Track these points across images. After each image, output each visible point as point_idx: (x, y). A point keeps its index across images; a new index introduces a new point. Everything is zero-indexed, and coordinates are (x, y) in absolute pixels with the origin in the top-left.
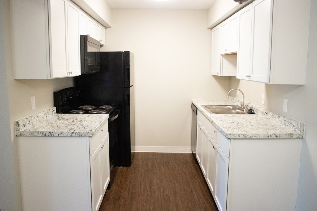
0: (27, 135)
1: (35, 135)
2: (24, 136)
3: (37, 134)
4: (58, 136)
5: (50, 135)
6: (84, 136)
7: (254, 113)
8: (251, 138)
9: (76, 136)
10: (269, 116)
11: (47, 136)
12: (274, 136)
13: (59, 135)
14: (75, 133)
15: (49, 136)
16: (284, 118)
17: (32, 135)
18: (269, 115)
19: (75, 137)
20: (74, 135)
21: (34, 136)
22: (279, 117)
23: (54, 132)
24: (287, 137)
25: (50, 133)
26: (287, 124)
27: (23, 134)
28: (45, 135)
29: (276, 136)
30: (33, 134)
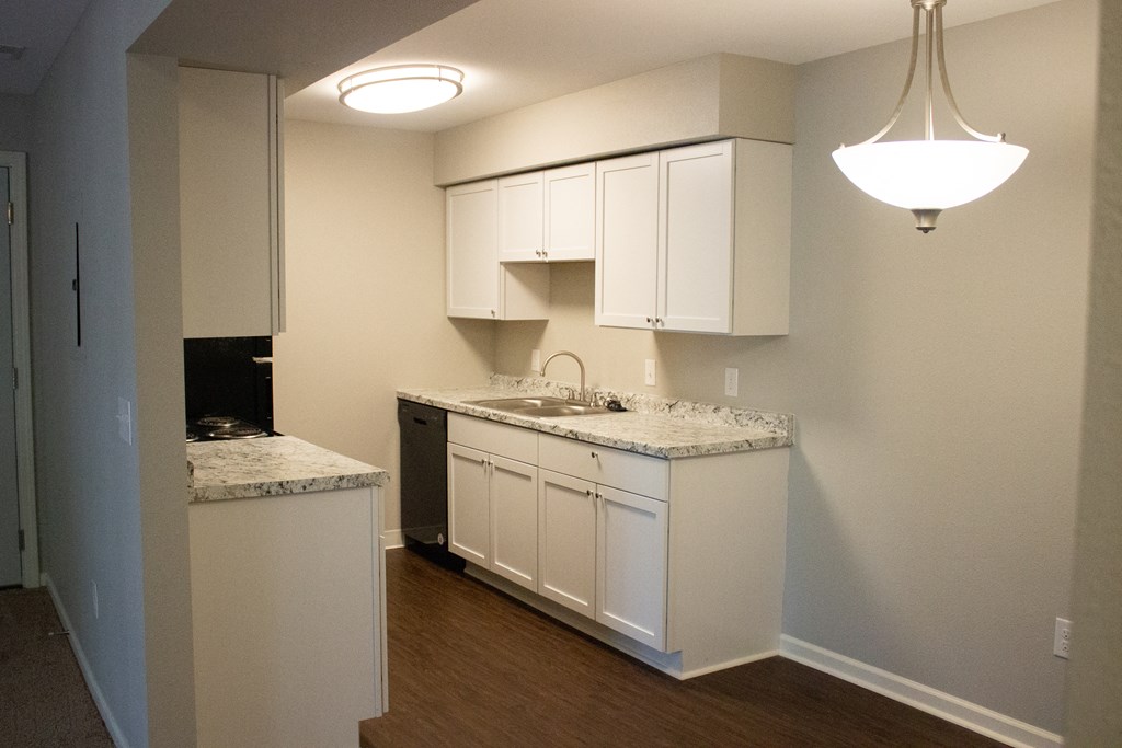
0: (215, 496)
1: (240, 496)
2: (207, 501)
3: (244, 493)
4: (302, 490)
5: (281, 491)
6: (369, 485)
7: (625, 410)
8: (708, 455)
9: (351, 485)
10: (679, 410)
11: (273, 493)
12: (746, 446)
13: (304, 488)
14: (345, 480)
15: (278, 495)
16: (734, 410)
17: (230, 497)
18: (683, 410)
19: (348, 488)
20: (344, 484)
21: (237, 499)
22: (717, 410)
23: (293, 481)
24: (767, 445)
25: (281, 484)
26: (745, 422)
27: (203, 497)
28: (268, 492)
29: (750, 445)
30: (233, 494)
